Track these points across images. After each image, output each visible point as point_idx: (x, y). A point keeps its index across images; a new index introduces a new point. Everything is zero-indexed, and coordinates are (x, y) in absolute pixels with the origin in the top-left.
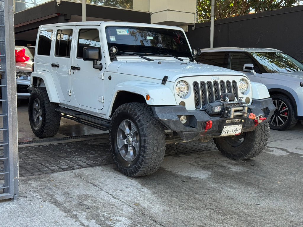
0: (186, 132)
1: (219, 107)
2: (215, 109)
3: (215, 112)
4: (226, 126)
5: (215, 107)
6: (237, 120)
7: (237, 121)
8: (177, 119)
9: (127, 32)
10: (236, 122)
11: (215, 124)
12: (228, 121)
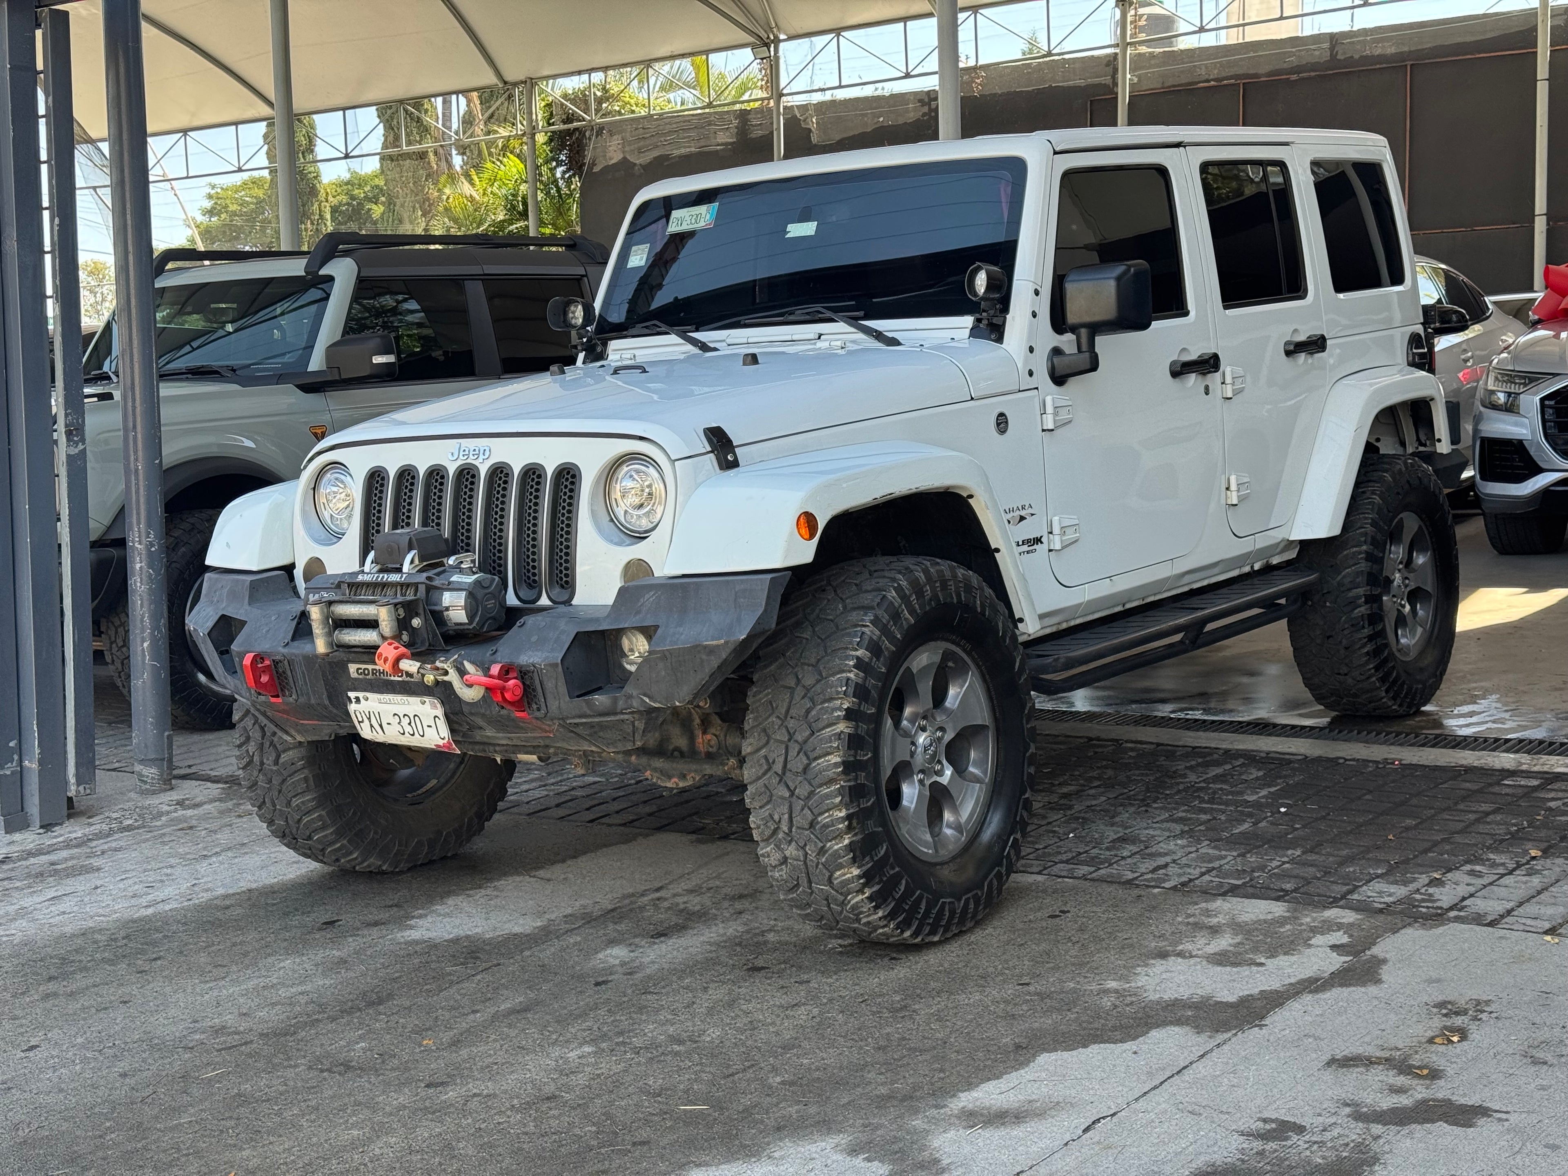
4: (361, 695)
7: (405, 678)
9: (708, 216)
10: (398, 679)
11: (303, 673)
12: (358, 669)
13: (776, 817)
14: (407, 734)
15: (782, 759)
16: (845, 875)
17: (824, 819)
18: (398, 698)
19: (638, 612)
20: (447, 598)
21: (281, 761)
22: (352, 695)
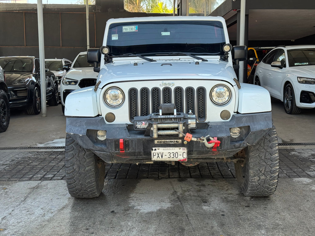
0: (96, 151)
1: (144, 122)
2: (137, 124)
3: (139, 129)
4: (157, 148)
5: (138, 122)
6: (176, 140)
7: (175, 143)
8: (83, 134)
9: (135, 29)
10: (172, 143)
11: (136, 144)
12: (158, 142)
13: (261, 170)
14: (171, 157)
15: (264, 156)
16: (274, 182)
17: (274, 169)
18: (171, 148)
19: (242, 123)
20: (190, 121)
21: (86, 170)
22: (154, 148)
